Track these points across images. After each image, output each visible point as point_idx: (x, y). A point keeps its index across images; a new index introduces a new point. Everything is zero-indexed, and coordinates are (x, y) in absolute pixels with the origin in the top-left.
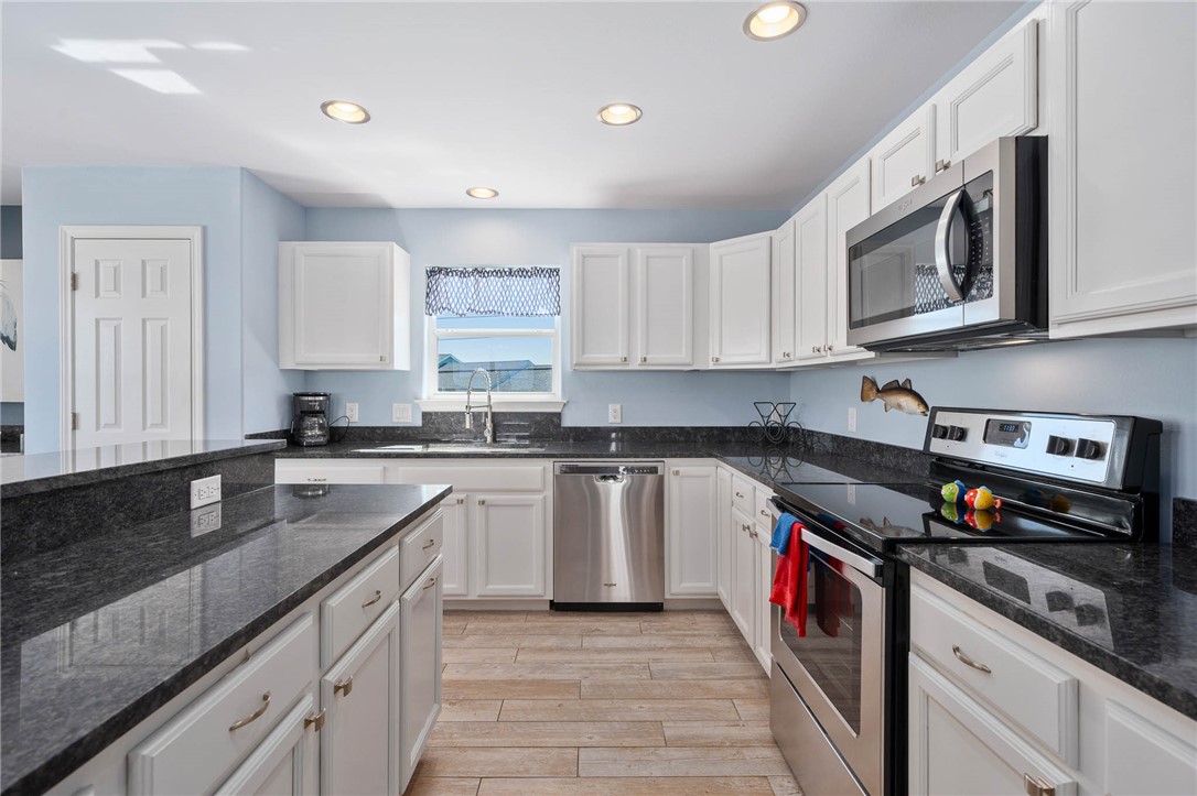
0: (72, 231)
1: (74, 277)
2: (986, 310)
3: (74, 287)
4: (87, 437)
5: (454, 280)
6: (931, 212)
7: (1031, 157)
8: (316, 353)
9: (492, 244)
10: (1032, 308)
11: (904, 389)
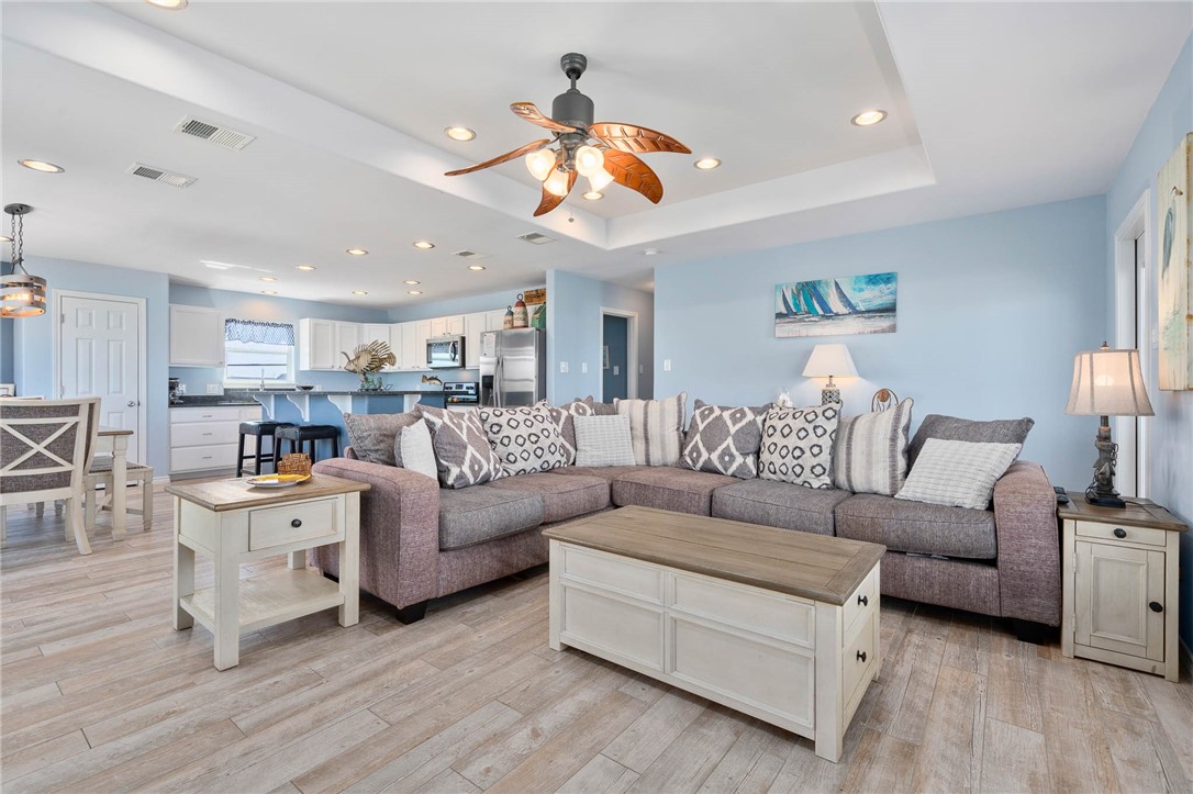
0: (64, 293)
1: (62, 316)
2: (457, 364)
3: (62, 321)
4: (65, 397)
5: (240, 326)
6: (449, 343)
7: (463, 339)
8: (183, 359)
9: (261, 311)
10: (463, 365)
11: (436, 379)
